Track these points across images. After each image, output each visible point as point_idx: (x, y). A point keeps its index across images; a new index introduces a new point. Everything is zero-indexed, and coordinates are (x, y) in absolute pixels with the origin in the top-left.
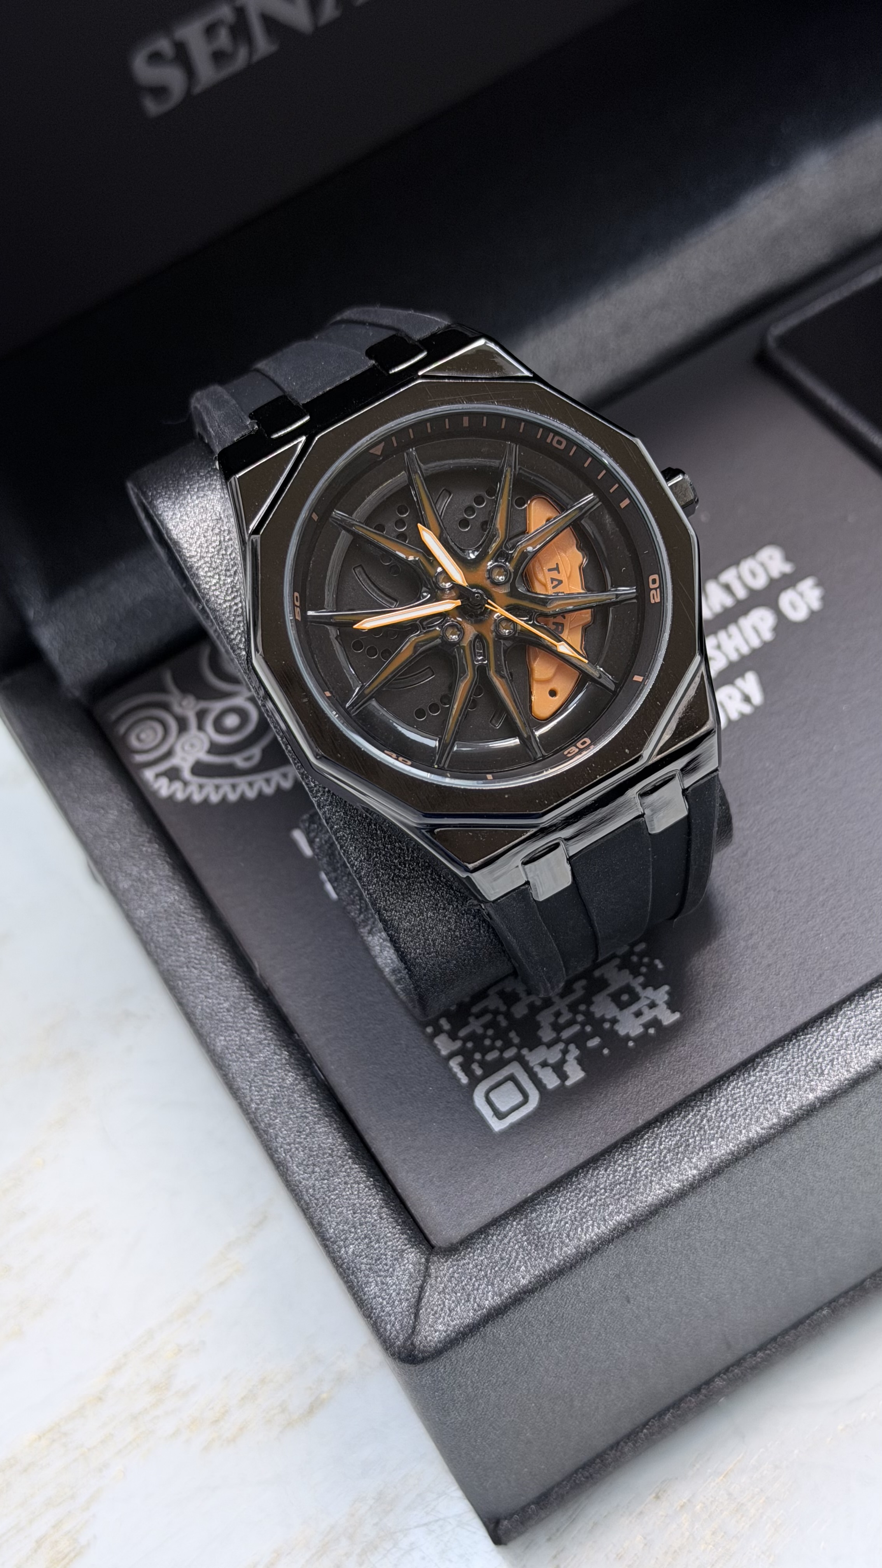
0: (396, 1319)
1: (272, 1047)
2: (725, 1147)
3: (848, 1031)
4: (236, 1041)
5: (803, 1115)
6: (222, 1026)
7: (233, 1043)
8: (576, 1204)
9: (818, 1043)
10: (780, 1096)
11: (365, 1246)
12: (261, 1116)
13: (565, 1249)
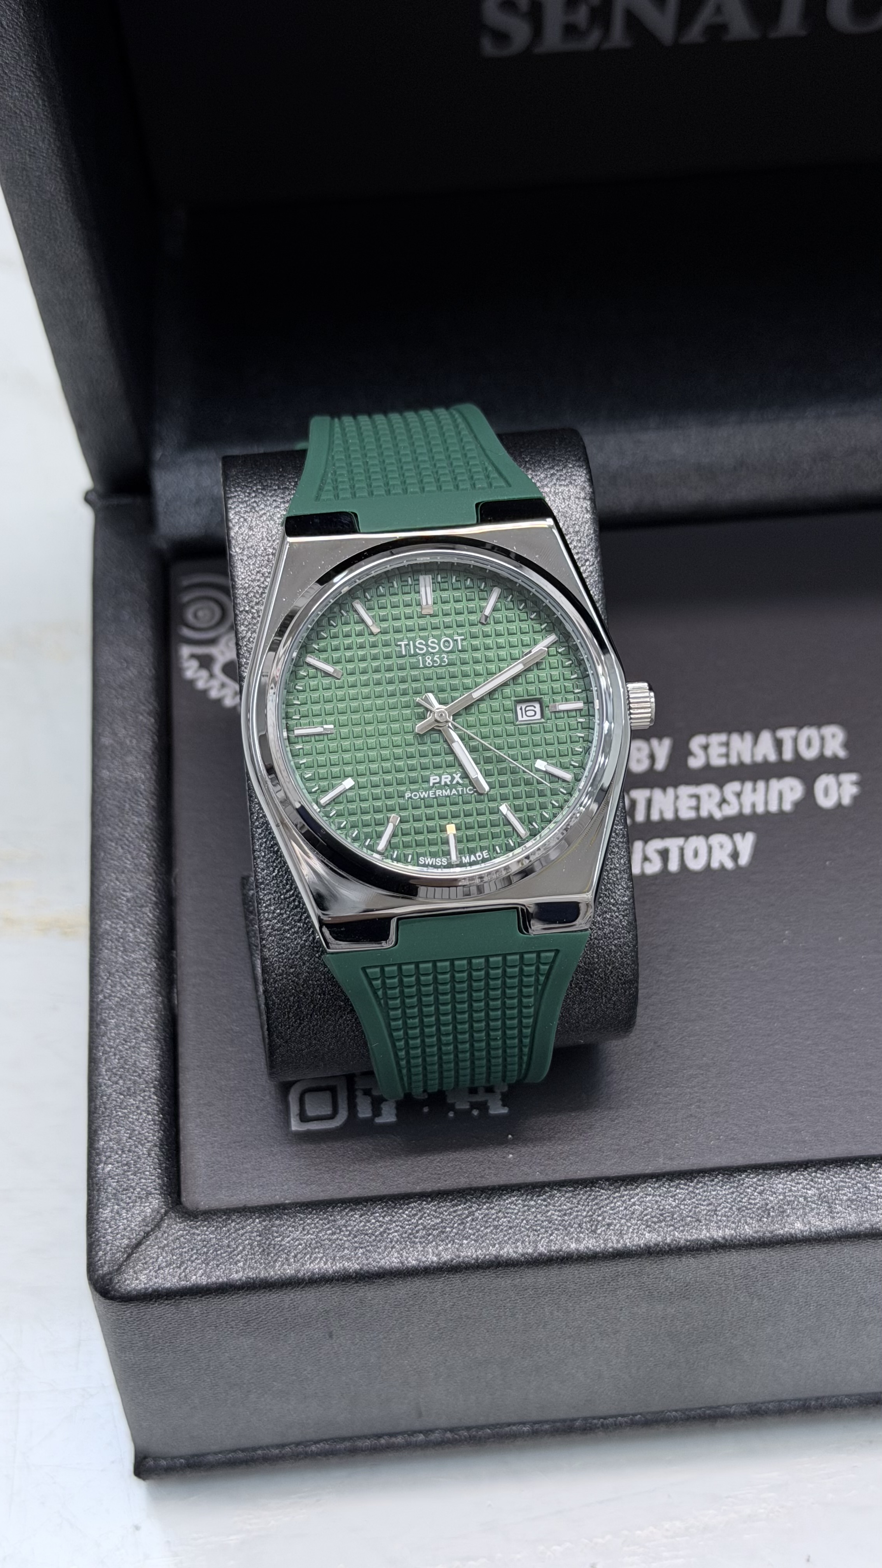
0: (111, 1250)
1: (147, 953)
2: (474, 1251)
3: (639, 1205)
4: (118, 931)
5: (558, 1258)
6: (114, 912)
7: (116, 932)
8: (318, 1233)
9: (606, 1202)
10: (547, 1232)
11: (121, 1172)
12: (101, 1009)
13: (286, 1267)
